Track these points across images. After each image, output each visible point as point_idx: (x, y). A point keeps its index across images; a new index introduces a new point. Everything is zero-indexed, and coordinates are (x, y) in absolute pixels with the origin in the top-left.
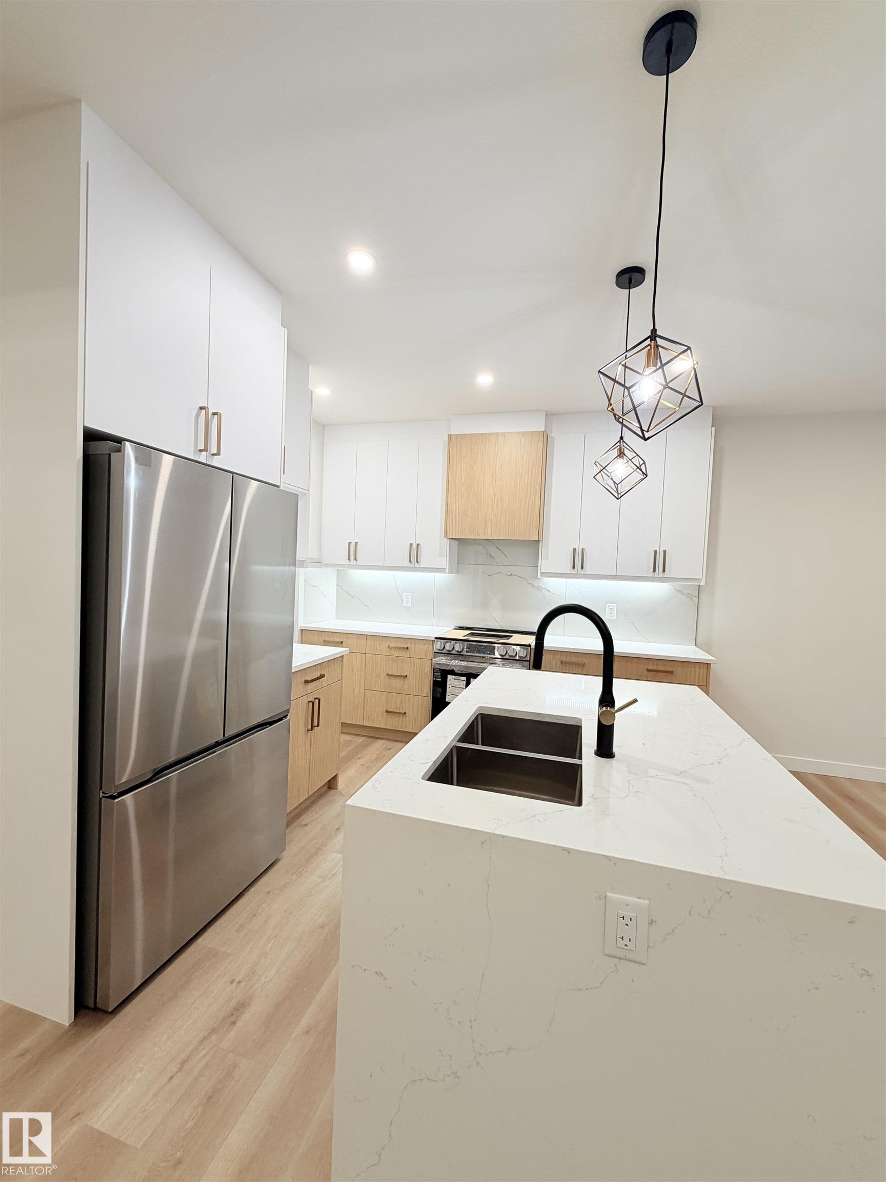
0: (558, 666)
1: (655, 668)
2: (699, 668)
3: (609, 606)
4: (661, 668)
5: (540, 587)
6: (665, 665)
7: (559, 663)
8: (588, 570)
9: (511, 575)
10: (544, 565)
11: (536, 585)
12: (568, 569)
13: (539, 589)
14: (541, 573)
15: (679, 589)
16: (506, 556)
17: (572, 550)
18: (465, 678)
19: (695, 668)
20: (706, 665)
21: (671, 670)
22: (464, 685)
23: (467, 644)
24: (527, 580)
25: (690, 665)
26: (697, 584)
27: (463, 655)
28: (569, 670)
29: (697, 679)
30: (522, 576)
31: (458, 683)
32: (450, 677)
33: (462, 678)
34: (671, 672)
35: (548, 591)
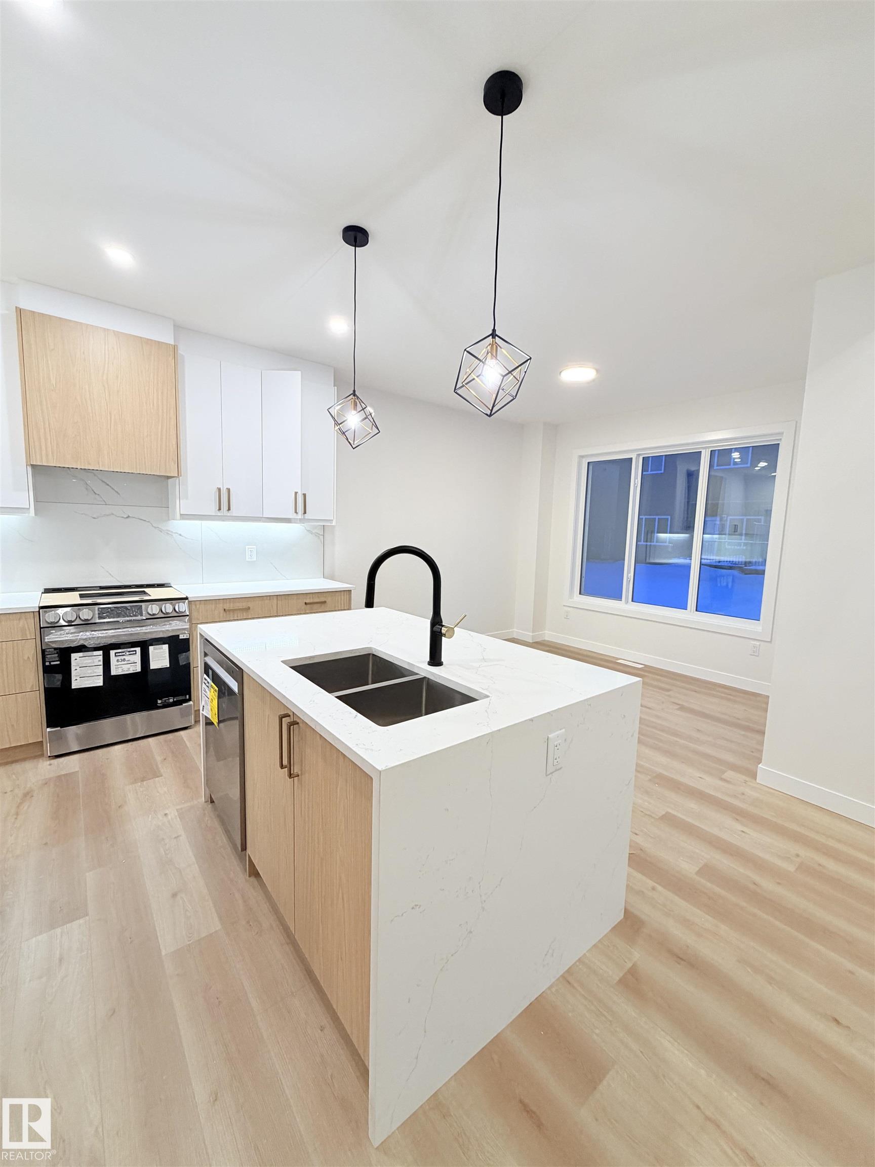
0: (221, 615)
1: (311, 601)
2: (344, 595)
3: (248, 548)
4: (316, 600)
5: (169, 531)
6: (319, 597)
7: (222, 611)
8: (234, 512)
9: (128, 517)
10: (182, 505)
11: (164, 529)
12: (212, 509)
13: (168, 533)
14: (181, 515)
15: (309, 529)
16: (119, 494)
17: (215, 490)
18: (101, 652)
19: (341, 595)
20: (348, 592)
21: (324, 601)
22: (100, 661)
23: (99, 608)
24: (152, 524)
25: (337, 594)
26: (321, 524)
27: (95, 623)
28: (233, 617)
29: (342, 605)
30: (144, 519)
31: (90, 661)
32: (74, 656)
33: (96, 653)
34: (325, 602)
35: (180, 535)
